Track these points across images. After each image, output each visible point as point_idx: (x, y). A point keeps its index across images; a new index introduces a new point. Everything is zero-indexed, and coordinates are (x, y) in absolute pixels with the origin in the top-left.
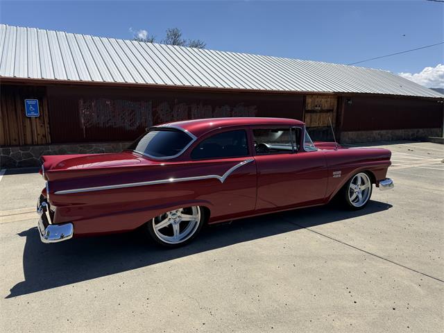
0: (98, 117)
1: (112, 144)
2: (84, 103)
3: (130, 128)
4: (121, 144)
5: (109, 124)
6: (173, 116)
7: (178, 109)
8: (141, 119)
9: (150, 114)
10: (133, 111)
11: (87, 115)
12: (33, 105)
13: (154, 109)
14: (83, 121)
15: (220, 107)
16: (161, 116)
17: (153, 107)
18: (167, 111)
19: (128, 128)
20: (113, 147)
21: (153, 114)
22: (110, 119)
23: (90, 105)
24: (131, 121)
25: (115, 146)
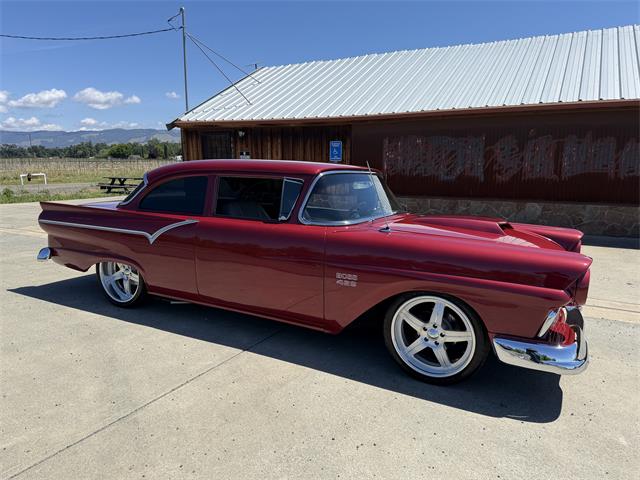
1: (418, 200)
3: (446, 178)
4: (429, 201)
5: (417, 172)
6: (522, 160)
7: (535, 145)
8: (464, 164)
9: (482, 155)
10: (452, 152)
11: (391, 159)
12: (336, 148)
13: (488, 148)
14: (385, 167)
16: (500, 160)
17: (486, 147)
18: (513, 150)
19: (443, 177)
20: (418, 204)
21: (485, 157)
22: (419, 165)
23: (396, 146)
24: (448, 167)
25: (421, 203)
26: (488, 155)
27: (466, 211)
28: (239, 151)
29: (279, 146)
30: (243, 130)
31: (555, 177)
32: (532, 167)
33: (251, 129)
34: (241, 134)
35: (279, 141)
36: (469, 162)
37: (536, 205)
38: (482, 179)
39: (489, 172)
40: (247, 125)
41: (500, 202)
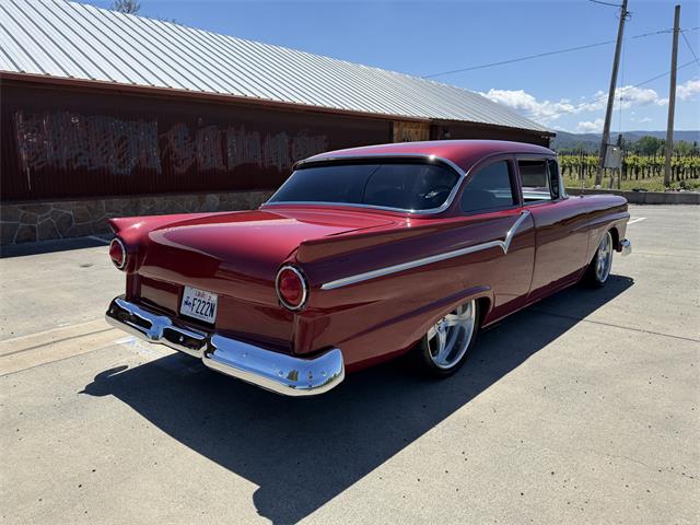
0: (55, 149)
1: (87, 203)
2: (26, 119)
3: (119, 171)
4: (103, 202)
5: (79, 164)
6: (195, 149)
7: (204, 135)
8: (139, 154)
9: (156, 144)
10: (122, 139)
11: (32, 144)
13: (162, 136)
14: (24, 157)
15: (273, 136)
16: (175, 149)
17: (159, 134)
18: (186, 139)
19: (115, 170)
20: (88, 208)
21: (160, 144)
22: (80, 154)
24: (119, 157)
25: (92, 206)
26: (163, 143)
27: (151, 209)
31: (223, 167)
32: (205, 157)
36: (144, 151)
37: (214, 196)
38: (160, 171)
39: (167, 162)
41: (183, 197)
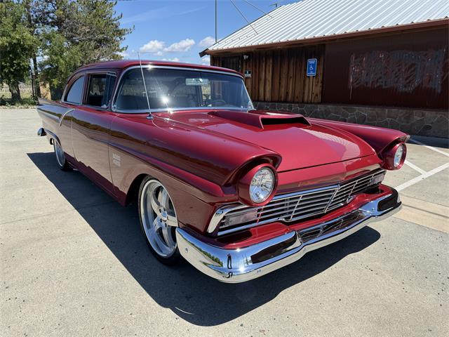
0: (367, 75)
1: (377, 109)
2: (356, 58)
3: (404, 89)
4: (387, 110)
5: (378, 84)
10: (412, 66)
11: (356, 73)
12: (313, 64)
14: (351, 80)
17: (446, 59)
19: (401, 89)
20: (377, 113)
21: (444, 69)
22: (380, 78)
23: (361, 61)
24: (406, 79)
25: (379, 112)
28: (244, 71)
29: (271, 65)
30: (247, 54)
33: (252, 52)
34: (245, 57)
35: (271, 61)
36: (427, 74)
38: (439, 91)
39: (447, 84)
40: (249, 50)
